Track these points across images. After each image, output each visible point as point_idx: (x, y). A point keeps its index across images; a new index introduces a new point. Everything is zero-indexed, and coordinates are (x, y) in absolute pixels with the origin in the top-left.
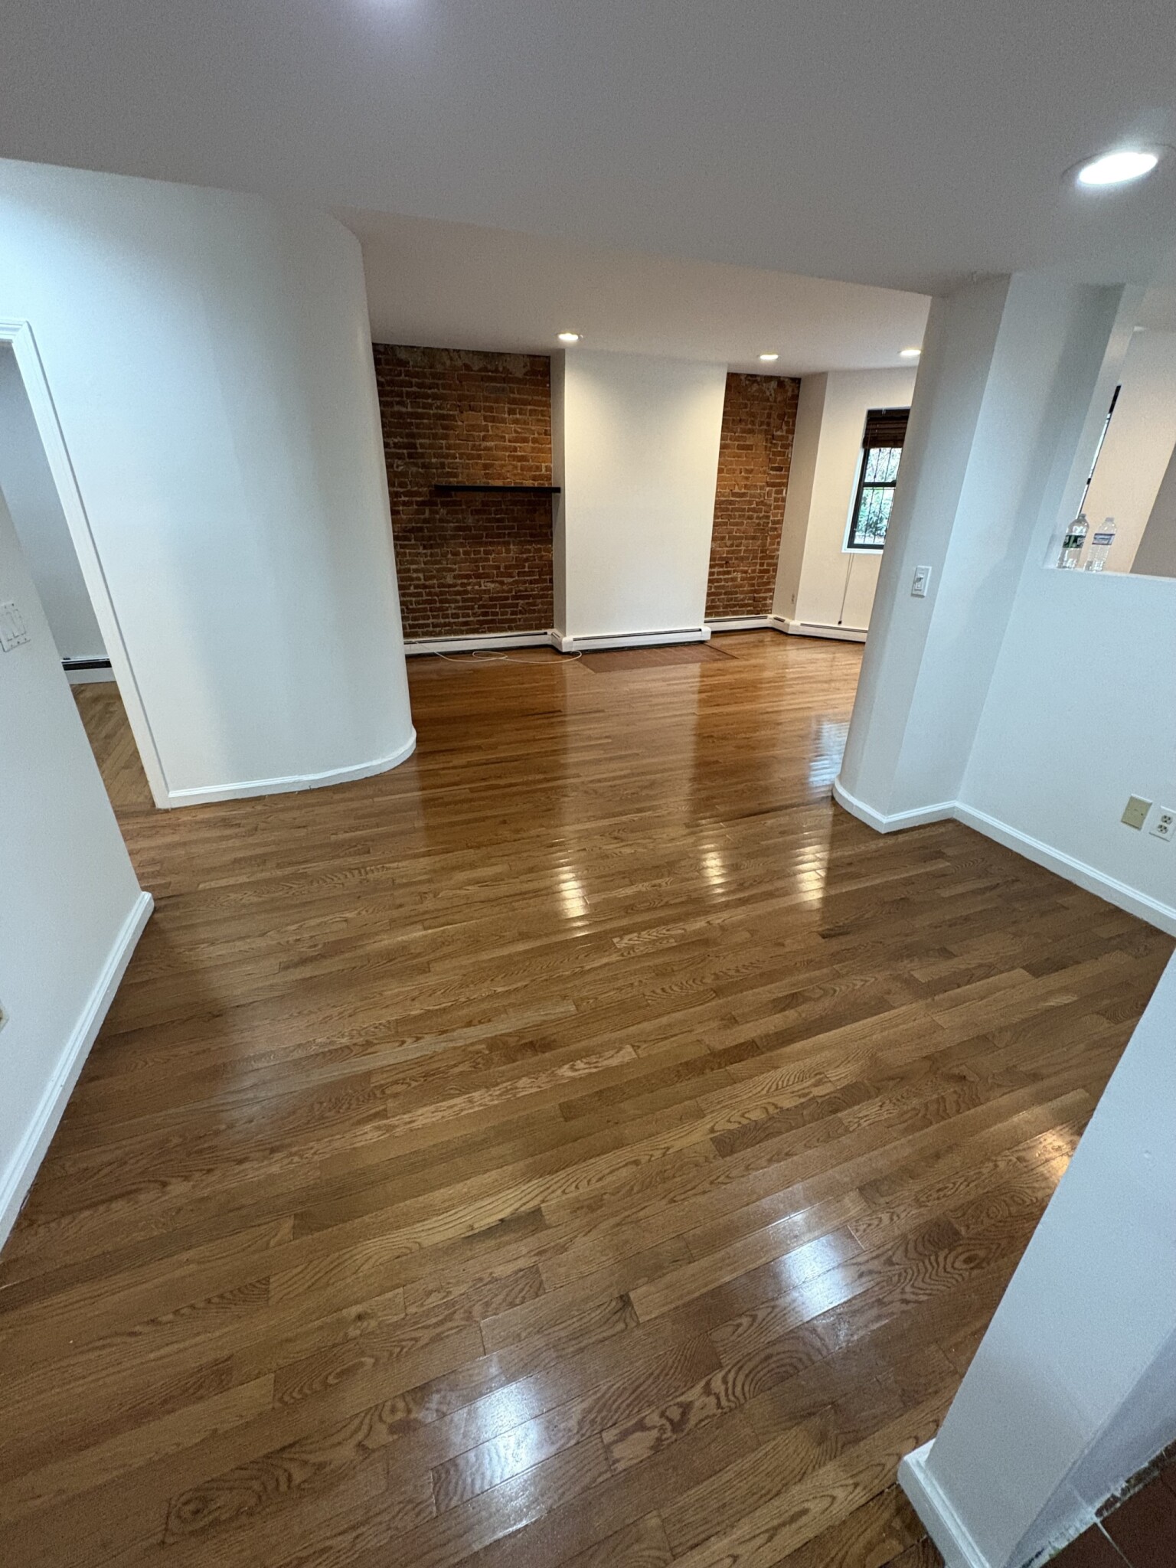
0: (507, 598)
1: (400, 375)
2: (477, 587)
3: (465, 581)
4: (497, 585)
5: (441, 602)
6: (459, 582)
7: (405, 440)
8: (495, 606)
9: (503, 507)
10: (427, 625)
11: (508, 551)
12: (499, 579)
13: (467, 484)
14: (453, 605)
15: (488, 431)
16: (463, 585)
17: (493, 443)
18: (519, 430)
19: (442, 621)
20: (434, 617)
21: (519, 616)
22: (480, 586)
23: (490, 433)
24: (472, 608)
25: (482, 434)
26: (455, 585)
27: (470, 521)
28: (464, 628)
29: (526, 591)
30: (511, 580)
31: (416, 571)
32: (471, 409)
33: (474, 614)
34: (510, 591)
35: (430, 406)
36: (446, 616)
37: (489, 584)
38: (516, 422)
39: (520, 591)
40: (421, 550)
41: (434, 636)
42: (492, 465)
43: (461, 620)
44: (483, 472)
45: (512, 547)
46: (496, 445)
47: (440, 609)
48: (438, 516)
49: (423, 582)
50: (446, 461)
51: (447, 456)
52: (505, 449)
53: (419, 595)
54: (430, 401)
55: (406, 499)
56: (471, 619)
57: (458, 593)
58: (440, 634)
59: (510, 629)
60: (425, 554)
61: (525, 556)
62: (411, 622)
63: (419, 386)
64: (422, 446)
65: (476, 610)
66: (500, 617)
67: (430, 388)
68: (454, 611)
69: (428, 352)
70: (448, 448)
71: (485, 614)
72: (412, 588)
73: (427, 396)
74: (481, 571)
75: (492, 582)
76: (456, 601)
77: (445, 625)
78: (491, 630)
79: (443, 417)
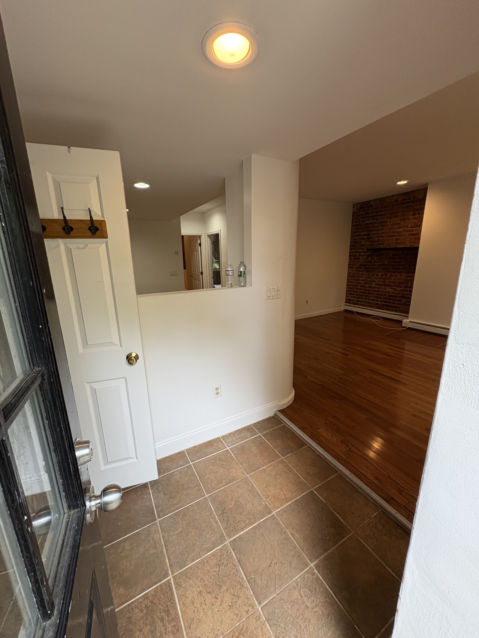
0: (397, 297)
1: (370, 210)
2: (384, 290)
3: (379, 286)
4: (393, 290)
5: (369, 293)
6: (377, 286)
7: (367, 233)
8: (390, 299)
9: (402, 256)
10: (362, 302)
11: (401, 276)
12: (394, 288)
13: (387, 247)
14: (373, 296)
15: (401, 224)
16: (378, 288)
17: (402, 229)
18: (416, 222)
19: (368, 301)
20: (365, 299)
21: (401, 306)
22: (385, 289)
23: (402, 225)
24: (380, 298)
25: (397, 226)
26: (375, 288)
27: (386, 262)
28: (376, 306)
29: (407, 295)
30: (401, 289)
31: (362, 280)
32: (395, 217)
33: (381, 301)
34: (399, 294)
35: (378, 219)
36: (369, 299)
37: (389, 289)
38: (415, 218)
39: (404, 295)
40: (365, 273)
41: (364, 306)
42: (400, 239)
43: (375, 302)
44: (395, 242)
45: (403, 274)
46: (403, 230)
47: (368, 296)
48: (373, 260)
49: (363, 284)
50: (380, 239)
51: (381, 237)
52: (408, 231)
53: (361, 289)
54: (379, 217)
55: (363, 254)
56: (379, 303)
57: (375, 291)
58: (366, 306)
59: (396, 311)
60: (366, 274)
61: (409, 279)
62: (357, 299)
63: (375, 212)
64: (372, 234)
65: (382, 299)
66: (392, 304)
67: (380, 212)
68: (373, 298)
69: (382, 200)
70: (382, 233)
71: (385, 302)
72: (359, 286)
73: (378, 216)
74: (387, 283)
75: (391, 289)
76: (374, 294)
77: (368, 303)
78: (387, 309)
79: (382, 222)
